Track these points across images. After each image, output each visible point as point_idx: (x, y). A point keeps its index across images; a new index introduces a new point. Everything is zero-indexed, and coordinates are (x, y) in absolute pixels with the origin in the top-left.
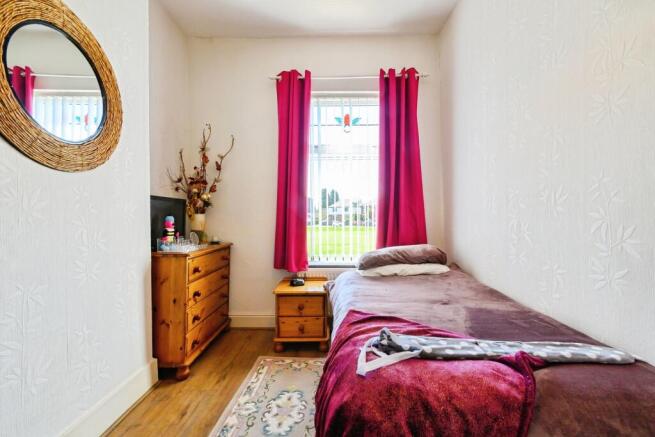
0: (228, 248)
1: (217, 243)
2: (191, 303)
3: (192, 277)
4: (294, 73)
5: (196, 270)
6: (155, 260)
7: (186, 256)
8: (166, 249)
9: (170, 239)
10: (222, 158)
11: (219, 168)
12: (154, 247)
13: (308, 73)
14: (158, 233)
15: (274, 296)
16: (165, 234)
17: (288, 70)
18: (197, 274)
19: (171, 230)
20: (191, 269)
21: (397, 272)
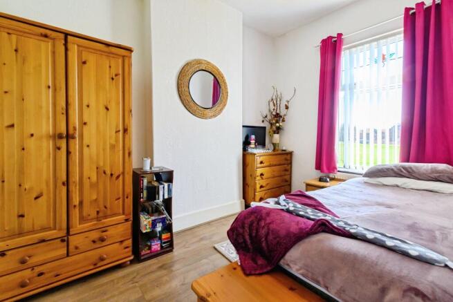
0: (291, 154)
1: (285, 150)
2: (259, 178)
3: (259, 165)
4: (330, 38)
5: (261, 163)
6: (244, 156)
7: (255, 154)
8: (250, 150)
9: (253, 146)
10: (288, 102)
11: (287, 108)
12: (245, 149)
13: (340, 35)
14: (246, 143)
15: (305, 185)
16: (250, 143)
17: (325, 38)
18: (262, 165)
19: (253, 142)
20: (259, 162)
21: (399, 184)
